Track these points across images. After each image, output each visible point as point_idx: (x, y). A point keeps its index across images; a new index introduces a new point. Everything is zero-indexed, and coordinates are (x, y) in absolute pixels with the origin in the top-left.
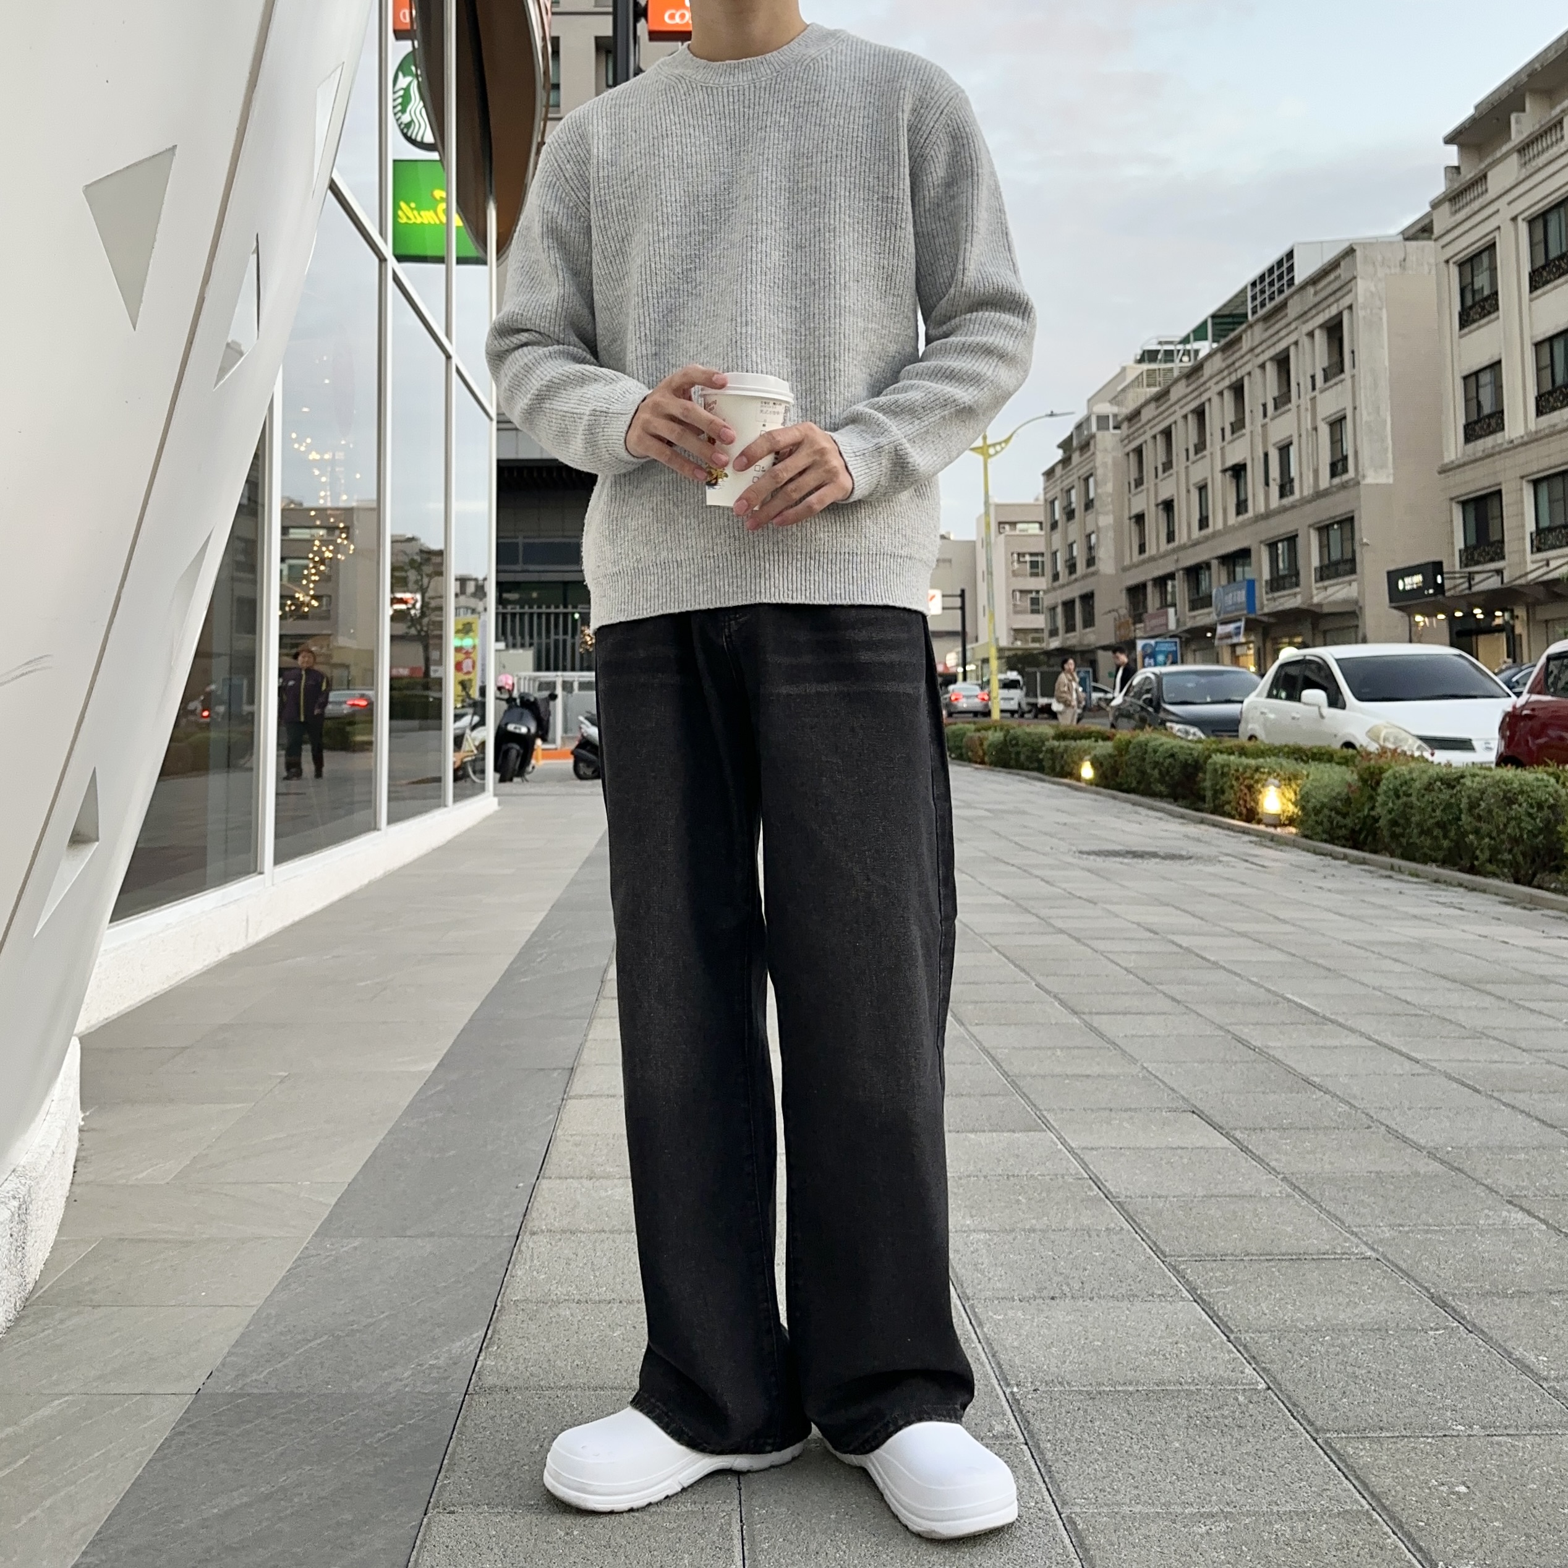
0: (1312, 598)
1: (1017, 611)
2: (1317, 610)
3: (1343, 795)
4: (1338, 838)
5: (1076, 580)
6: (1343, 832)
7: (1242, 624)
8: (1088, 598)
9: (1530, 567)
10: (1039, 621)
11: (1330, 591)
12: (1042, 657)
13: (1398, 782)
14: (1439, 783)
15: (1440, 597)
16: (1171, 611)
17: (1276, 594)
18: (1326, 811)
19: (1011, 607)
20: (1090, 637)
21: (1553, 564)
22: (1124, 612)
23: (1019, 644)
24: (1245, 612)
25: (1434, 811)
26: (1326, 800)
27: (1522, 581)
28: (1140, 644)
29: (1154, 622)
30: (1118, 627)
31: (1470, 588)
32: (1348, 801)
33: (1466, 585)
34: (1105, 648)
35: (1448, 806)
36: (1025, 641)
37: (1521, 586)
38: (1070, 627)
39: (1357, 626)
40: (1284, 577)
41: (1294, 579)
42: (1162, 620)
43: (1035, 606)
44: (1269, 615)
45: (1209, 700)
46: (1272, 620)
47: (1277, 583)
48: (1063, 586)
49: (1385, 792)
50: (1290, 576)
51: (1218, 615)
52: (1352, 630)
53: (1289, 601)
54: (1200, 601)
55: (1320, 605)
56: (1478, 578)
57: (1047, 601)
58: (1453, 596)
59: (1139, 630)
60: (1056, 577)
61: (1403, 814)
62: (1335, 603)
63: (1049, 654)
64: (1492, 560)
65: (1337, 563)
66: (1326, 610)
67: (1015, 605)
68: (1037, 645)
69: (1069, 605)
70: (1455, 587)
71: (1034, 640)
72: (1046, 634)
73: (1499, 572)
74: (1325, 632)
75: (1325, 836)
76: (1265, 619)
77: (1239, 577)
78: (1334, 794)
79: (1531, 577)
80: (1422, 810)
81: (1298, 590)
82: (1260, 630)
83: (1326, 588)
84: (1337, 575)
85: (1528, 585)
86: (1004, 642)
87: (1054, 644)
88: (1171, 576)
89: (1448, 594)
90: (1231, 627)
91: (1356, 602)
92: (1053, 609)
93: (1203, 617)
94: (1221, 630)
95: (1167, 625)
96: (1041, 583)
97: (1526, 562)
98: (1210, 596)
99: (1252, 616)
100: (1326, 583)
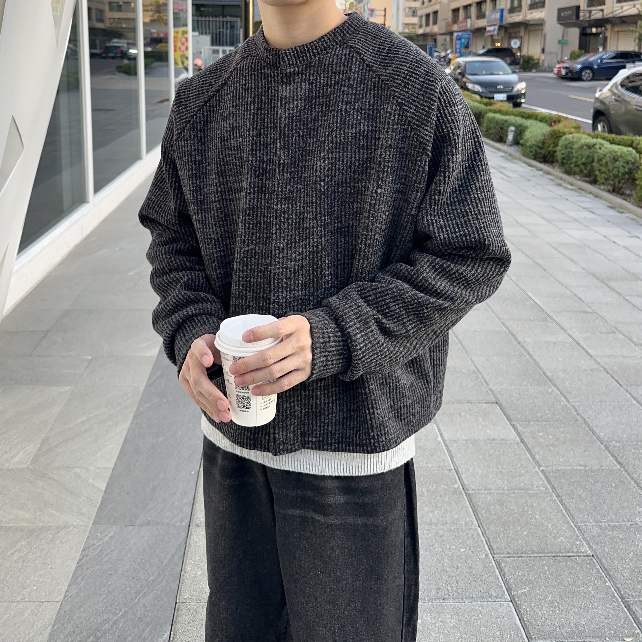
0: (526, 16)
1: (407, 16)
2: (527, 23)
3: (542, 140)
4: (538, 158)
5: (431, 5)
6: (540, 156)
7: (497, 27)
8: (435, 13)
9: (615, 9)
10: (415, 20)
11: (534, 14)
12: (415, 37)
13: (567, 142)
14: (585, 147)
15: (578, 21)
16: (469, 20)
17: (512, 15)
18: (534, 147)
19: (404, 14)
20: (435, 29)
21: (625, 8)
22: (450, 20)
23: (406, 31)
24: (498, 22)
25: (582, 158)
26: (534, 143)
27: (611, 16)
28: (455, 35)
29: (461, 25)
30: (448, 25)
31: (590, 17)
32: (543, 143)
33: (588, 15)
34: (441, 34)
35: (588, 157)
36: (409, 29)
37: (610, 18)
38: (427, 24)
39: (542, 30)
40: (515, 8)
41: (519, 9)
42: (464, 24)
43: (414, 13)
44: (507, 24)
45: (484, 72)
46: (509, 26)
47: (512, 10)
48: (426, 7)
49: (561, 146)
50: (518, 7)
51: (488, 22)
52: (540, 31)
53: (517, 18)
54: (481, 15)
55: (529, 21)
56: (593, 12)
57: (419, 13)
58: (582, 20)
59: (455, 27)
60: (423, 3)
61: (568, 156)
62: (535, 20)
63: (418, 36)
64: (600, 5)
65: (537, 3)
66: (531, 23)
67: (406, 14)
68: (413, 30)
69: (428, 16)
70: (583, 16)
71: (413, 28)
72: (417, 26)
73: (602, 10)
74: (529, 32)
75: (533, 157)
76: (506, 26)
77: (498, 7)
78: (538, 140)
79: (614, 14)
80: (577, 158)
81: (520, 13)
82: (503, 30)
83: (531, 13)
84: (537, 8)
85: (614, 18)
86: (400, 30)
87: (421, 31)
88: (470, 5)
89: (581, 19)
90: (491, 28)
91: (543, 20)
92: (421, 17)
93: (481, 23)
94: (488, 29)
95: (466, 26)
96: (417, 4)
97: (613, 8)
98: (485, 15)
99: (501, 24)
100: (532, 11)
